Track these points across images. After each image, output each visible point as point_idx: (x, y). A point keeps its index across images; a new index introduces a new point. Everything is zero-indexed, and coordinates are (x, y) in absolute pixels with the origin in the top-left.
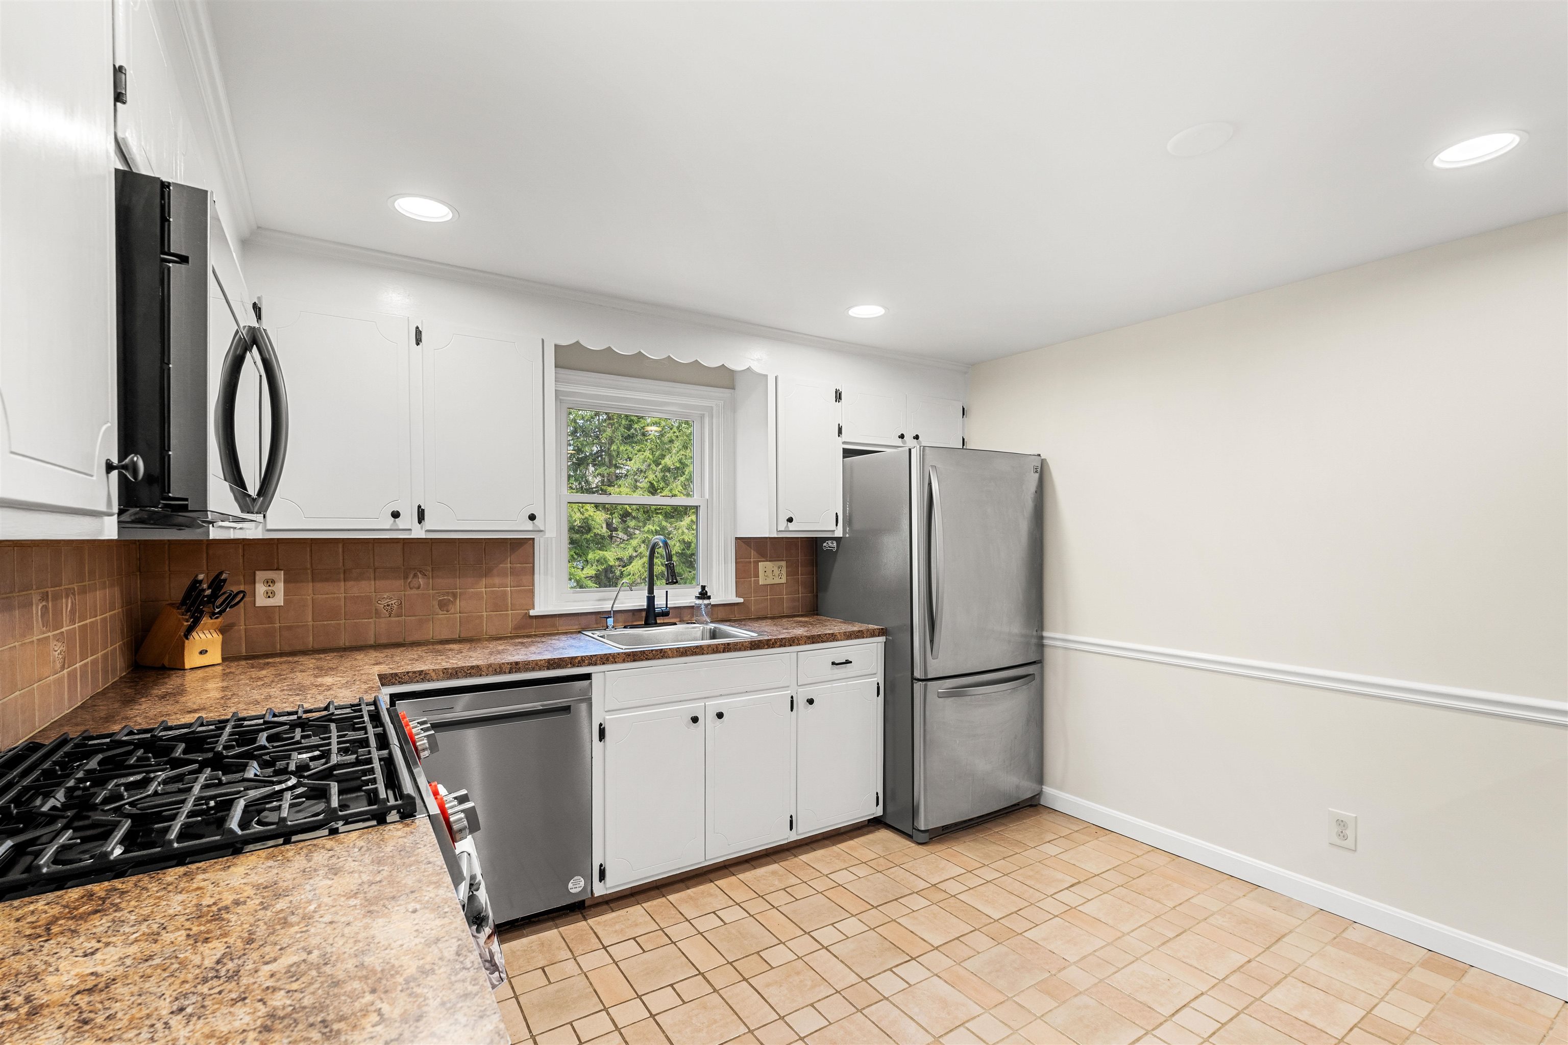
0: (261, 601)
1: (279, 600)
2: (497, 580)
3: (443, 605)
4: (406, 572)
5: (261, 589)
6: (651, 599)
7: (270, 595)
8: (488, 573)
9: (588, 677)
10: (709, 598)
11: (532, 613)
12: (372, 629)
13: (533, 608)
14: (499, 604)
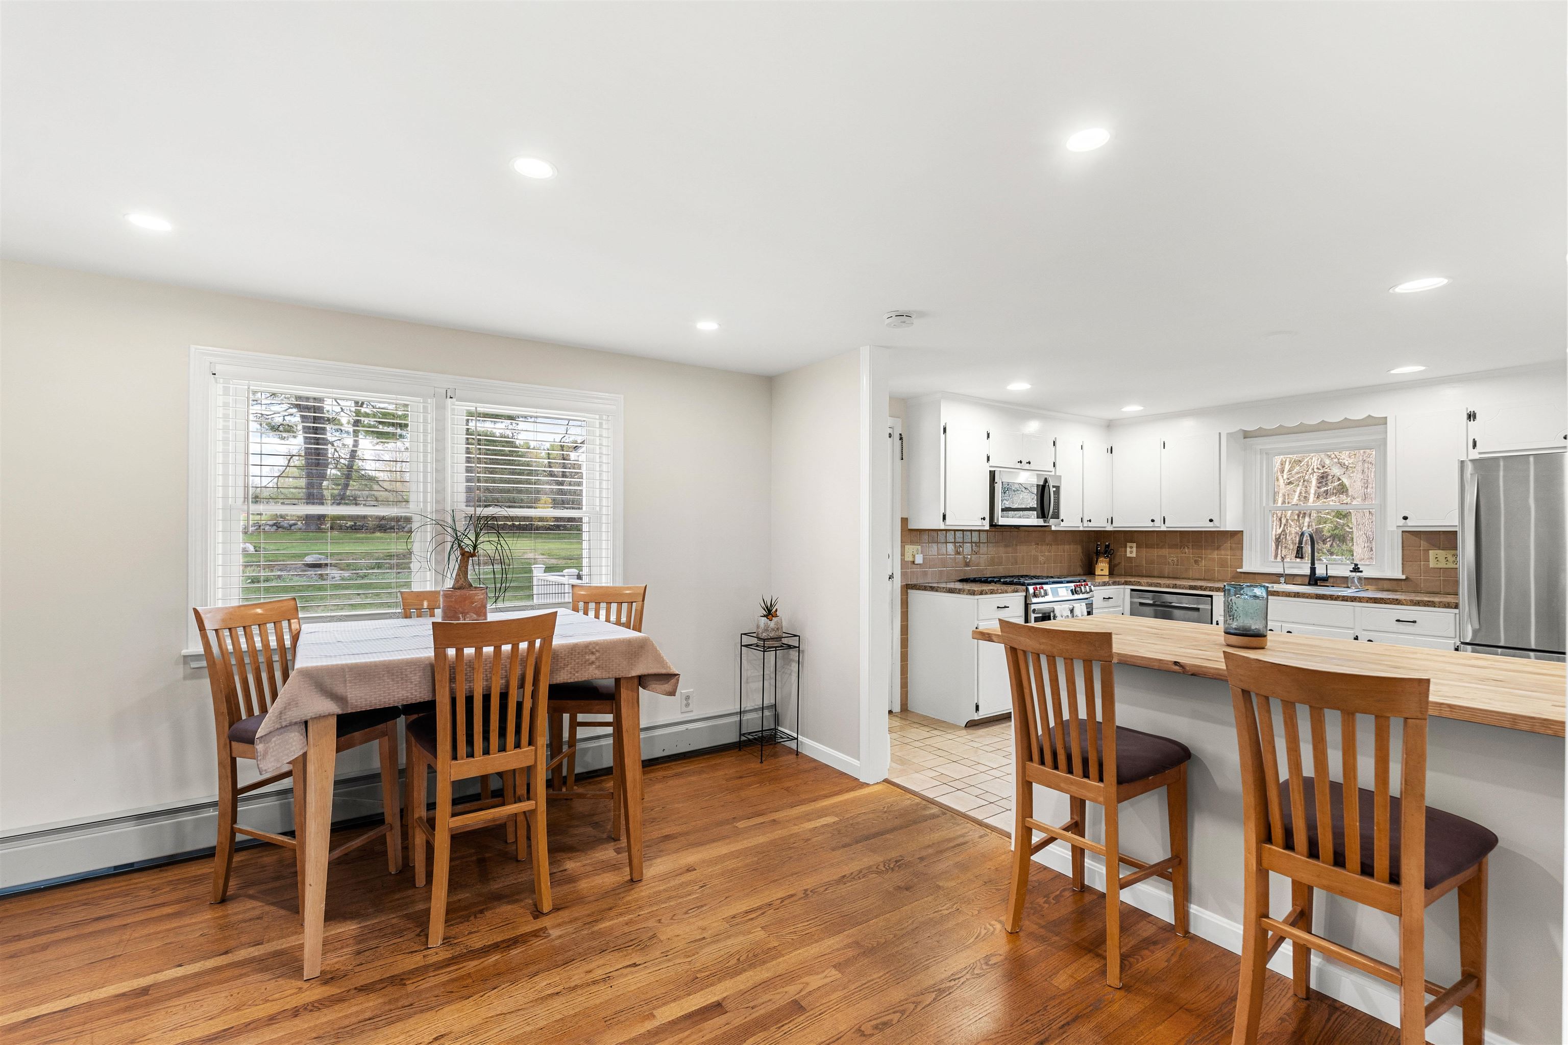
0: (1129, 555)
1: (1134, 555)
2: (1223, 552)
3: (1196, 562)
4: (1182, 546)
5: (1128, 549)
6: (1313, 569)
7: (1131, 552)
8: (1218, 548)
9: (1211, 596)
10: (1361, 572)
11: (1239, 570)
12: (1167, 570)
13: (1242, 568)
14: (1223, 564)
